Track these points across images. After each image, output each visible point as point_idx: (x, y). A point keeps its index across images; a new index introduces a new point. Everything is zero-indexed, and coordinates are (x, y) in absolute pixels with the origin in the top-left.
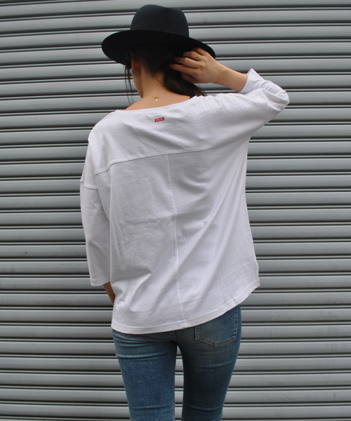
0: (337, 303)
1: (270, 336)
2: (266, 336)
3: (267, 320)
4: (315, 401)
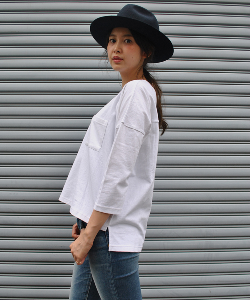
0: (212, 224)
4: (197, 296)
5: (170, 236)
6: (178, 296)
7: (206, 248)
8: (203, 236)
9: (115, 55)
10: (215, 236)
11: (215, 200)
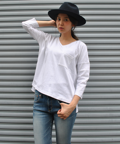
0: (112, 104)
1: (88, 117)
2: (87, 117)
3: (87, 111)
4: (105, 141)
5: (91, 111)
6: (95, 142)
7: (110, 117)
8: (108, 110)
9: (60, 26)
10: (114, 110)
11: (114, 92)
